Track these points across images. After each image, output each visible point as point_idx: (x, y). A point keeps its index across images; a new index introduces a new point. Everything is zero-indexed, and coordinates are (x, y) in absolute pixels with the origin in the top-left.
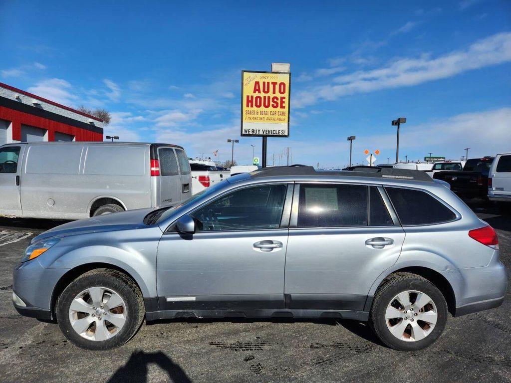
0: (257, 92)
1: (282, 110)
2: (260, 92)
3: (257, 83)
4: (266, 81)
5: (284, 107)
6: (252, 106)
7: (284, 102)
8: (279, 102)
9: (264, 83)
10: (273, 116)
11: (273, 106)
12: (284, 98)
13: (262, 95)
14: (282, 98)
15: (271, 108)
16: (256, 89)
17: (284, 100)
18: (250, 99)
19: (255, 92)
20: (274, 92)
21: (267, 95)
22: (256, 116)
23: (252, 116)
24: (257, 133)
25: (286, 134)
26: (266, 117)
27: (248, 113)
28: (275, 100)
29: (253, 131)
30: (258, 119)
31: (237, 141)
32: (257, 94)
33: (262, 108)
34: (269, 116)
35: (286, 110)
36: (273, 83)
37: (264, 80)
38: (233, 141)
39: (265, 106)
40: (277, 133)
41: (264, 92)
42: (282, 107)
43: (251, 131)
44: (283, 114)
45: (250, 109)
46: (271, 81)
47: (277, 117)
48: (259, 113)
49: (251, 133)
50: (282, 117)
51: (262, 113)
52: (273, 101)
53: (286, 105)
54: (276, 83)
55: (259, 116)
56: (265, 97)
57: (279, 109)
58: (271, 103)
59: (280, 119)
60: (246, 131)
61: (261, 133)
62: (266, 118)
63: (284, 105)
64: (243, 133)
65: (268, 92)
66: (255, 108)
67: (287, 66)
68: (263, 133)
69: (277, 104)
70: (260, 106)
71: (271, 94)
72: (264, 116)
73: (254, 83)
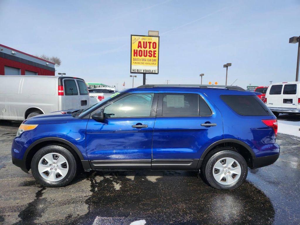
0: (140, 48)
1: (155, 58)
2: (141, 48)
3: (140, 42)
4: (145, 41)
5: (155, 57)
6: (137, 56)
10: (149, 62)
11: (149, 56)
12: (156, 51)
13: (143, 49)
14: (155, 51)
15: (148, 57)
16: (139, 46)
17: (155, 52)
18: (136, 52)
20: (150, 48)
21: (145, 49)
23: (137, 62)
24: (140, 72)
25: (157, 72)
26: (145, 62)
27: (135, 60)
28: (150, 52)
29: (137, 70)
30: (140, 63)
31: (136, 76)
32: (140, 49)
33: (143, 57)
34: (147, 62)
35: (157, 58)
36: (149, 42)
38: (133, 76)
39: (145, 56)
40: (152, 71)
41: (144, 47)
42: (154, 56)
43: (136, 70)
44: (155, 60)
46: (148, 41)
47: (151, 62)
48: (141, 60)
49: (136, 72)
50: (155, 62)
51: (143, 60)
52: (149, 53)
53: (157, 55)
54: (151, 42)
55: (141, 62)
56: (144, 51)
57: (152, 58)
58: (148, 54)
59: (153, 64)
60: (133, 70)
61: (142, 71)
62: (145, 63)
63: (155, 55)
64: (132, 71)
65: (146, 47)
66: (138, 57)
67: (157, 32)
68: (144, 71)
69: (151, 54)
70: (141, 56)
71: (148, 49)
72: (144, 62)
73: (138, 42)
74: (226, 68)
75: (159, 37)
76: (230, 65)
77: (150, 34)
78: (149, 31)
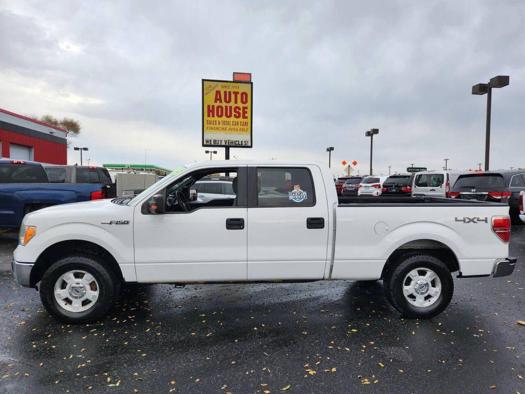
0: (218, 101)
1: (245, 120)
2: (221, 102)
3: (218, 93)
4: (228, 90)
5: (247, 118)
6: (213, 116)
7: (246, 112)
8: (241, 112)
9: (225, 92)
10: (235, 127)
11: (235, 116)
12: (247, 108)
13: (224, 104)
14: (244, 108)
15: (233, 119)
16: (217, 99)
17: (246, 110)
18: (211, 109)
19: (216, 101)
20: (236, 102)
21: (228, 105)
22: (217, 126)
23: (213, 126)
24: (220, 144)
25: (249, 145)
26: (228, 127)
27: (209, 123)
29: (215, 141)
30: (220, 129)
31: (215, 152)
32: (218, 103)
33: (224, 118)
34: (232, 127)
35: (249, 120)
36: (234, 93)
37: (225, 89)
38: (211, 152)
39: (227, 116)
40: (240, 143)
41: (225, 101)
42: (244, 117)
43: (212, 141)
44: (246, 124)
45: (211, 119)
46: (232, 90)
47: (239, 127)
48: (221, 123)
49: (213, 144)
50: (245, 127)
51: (224, 123)
52: (235, 111)
53: (248, 115)
54: (238, 93)
55: (221, 126)
56: (226, 107)
57: (241, 119)
58: (233, 113)
59: (243, 130)
60: (207, 141)
61: (223, 143)
62: (228, 129)
63: (246, 115)
64: (205, 143)
65: (230, 101)
66: (216, 118)
67: (249, 76)
68: (226, 143)
69: (239, 114)
70: (221, 116)
71: (232, 104)
72: (225, 126)
73: (215, 92)
74: (370, 137)
75: (252, 84)
76: (376, 131)
77: (236, 79)
78: (234, 73)
